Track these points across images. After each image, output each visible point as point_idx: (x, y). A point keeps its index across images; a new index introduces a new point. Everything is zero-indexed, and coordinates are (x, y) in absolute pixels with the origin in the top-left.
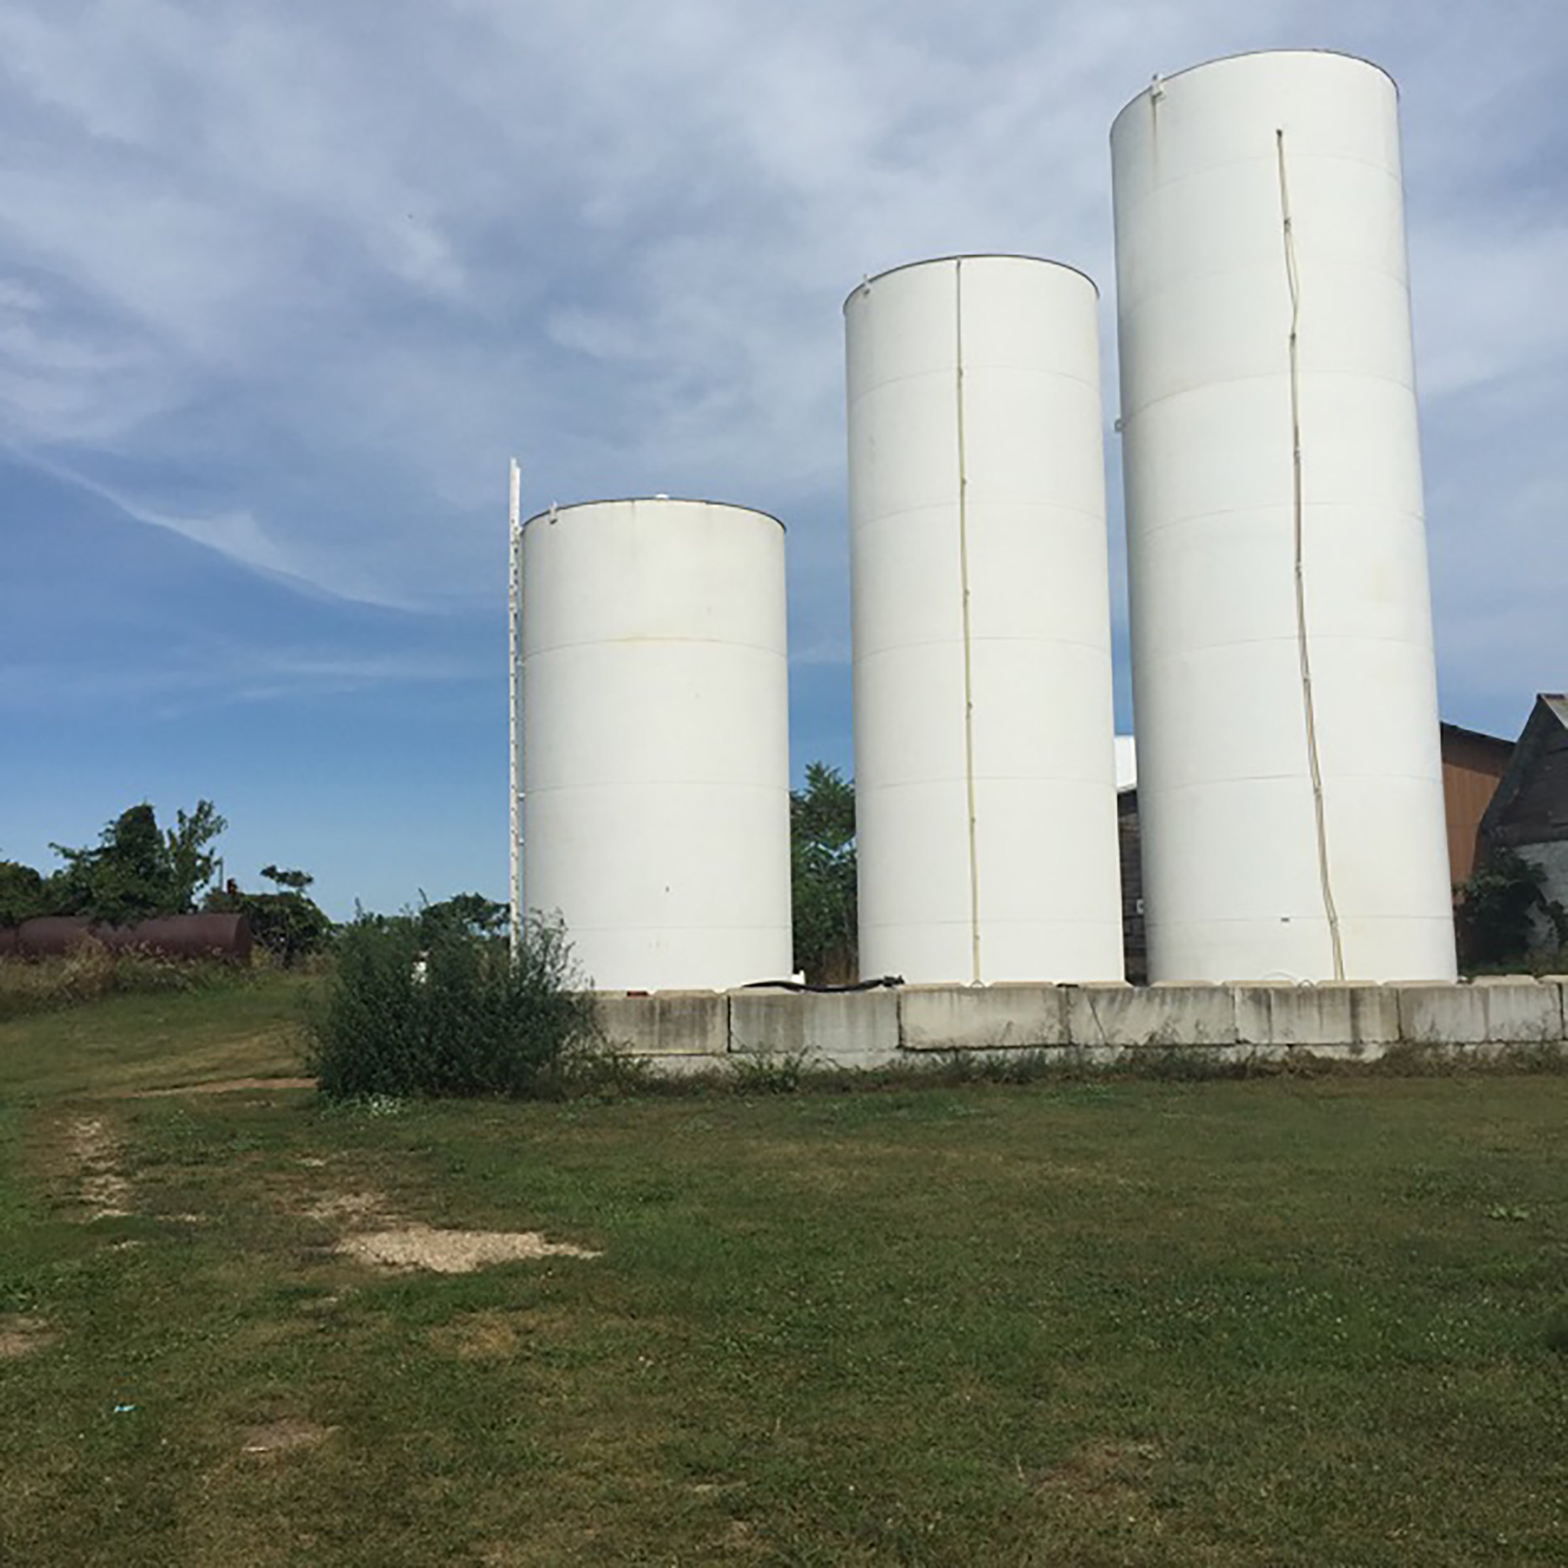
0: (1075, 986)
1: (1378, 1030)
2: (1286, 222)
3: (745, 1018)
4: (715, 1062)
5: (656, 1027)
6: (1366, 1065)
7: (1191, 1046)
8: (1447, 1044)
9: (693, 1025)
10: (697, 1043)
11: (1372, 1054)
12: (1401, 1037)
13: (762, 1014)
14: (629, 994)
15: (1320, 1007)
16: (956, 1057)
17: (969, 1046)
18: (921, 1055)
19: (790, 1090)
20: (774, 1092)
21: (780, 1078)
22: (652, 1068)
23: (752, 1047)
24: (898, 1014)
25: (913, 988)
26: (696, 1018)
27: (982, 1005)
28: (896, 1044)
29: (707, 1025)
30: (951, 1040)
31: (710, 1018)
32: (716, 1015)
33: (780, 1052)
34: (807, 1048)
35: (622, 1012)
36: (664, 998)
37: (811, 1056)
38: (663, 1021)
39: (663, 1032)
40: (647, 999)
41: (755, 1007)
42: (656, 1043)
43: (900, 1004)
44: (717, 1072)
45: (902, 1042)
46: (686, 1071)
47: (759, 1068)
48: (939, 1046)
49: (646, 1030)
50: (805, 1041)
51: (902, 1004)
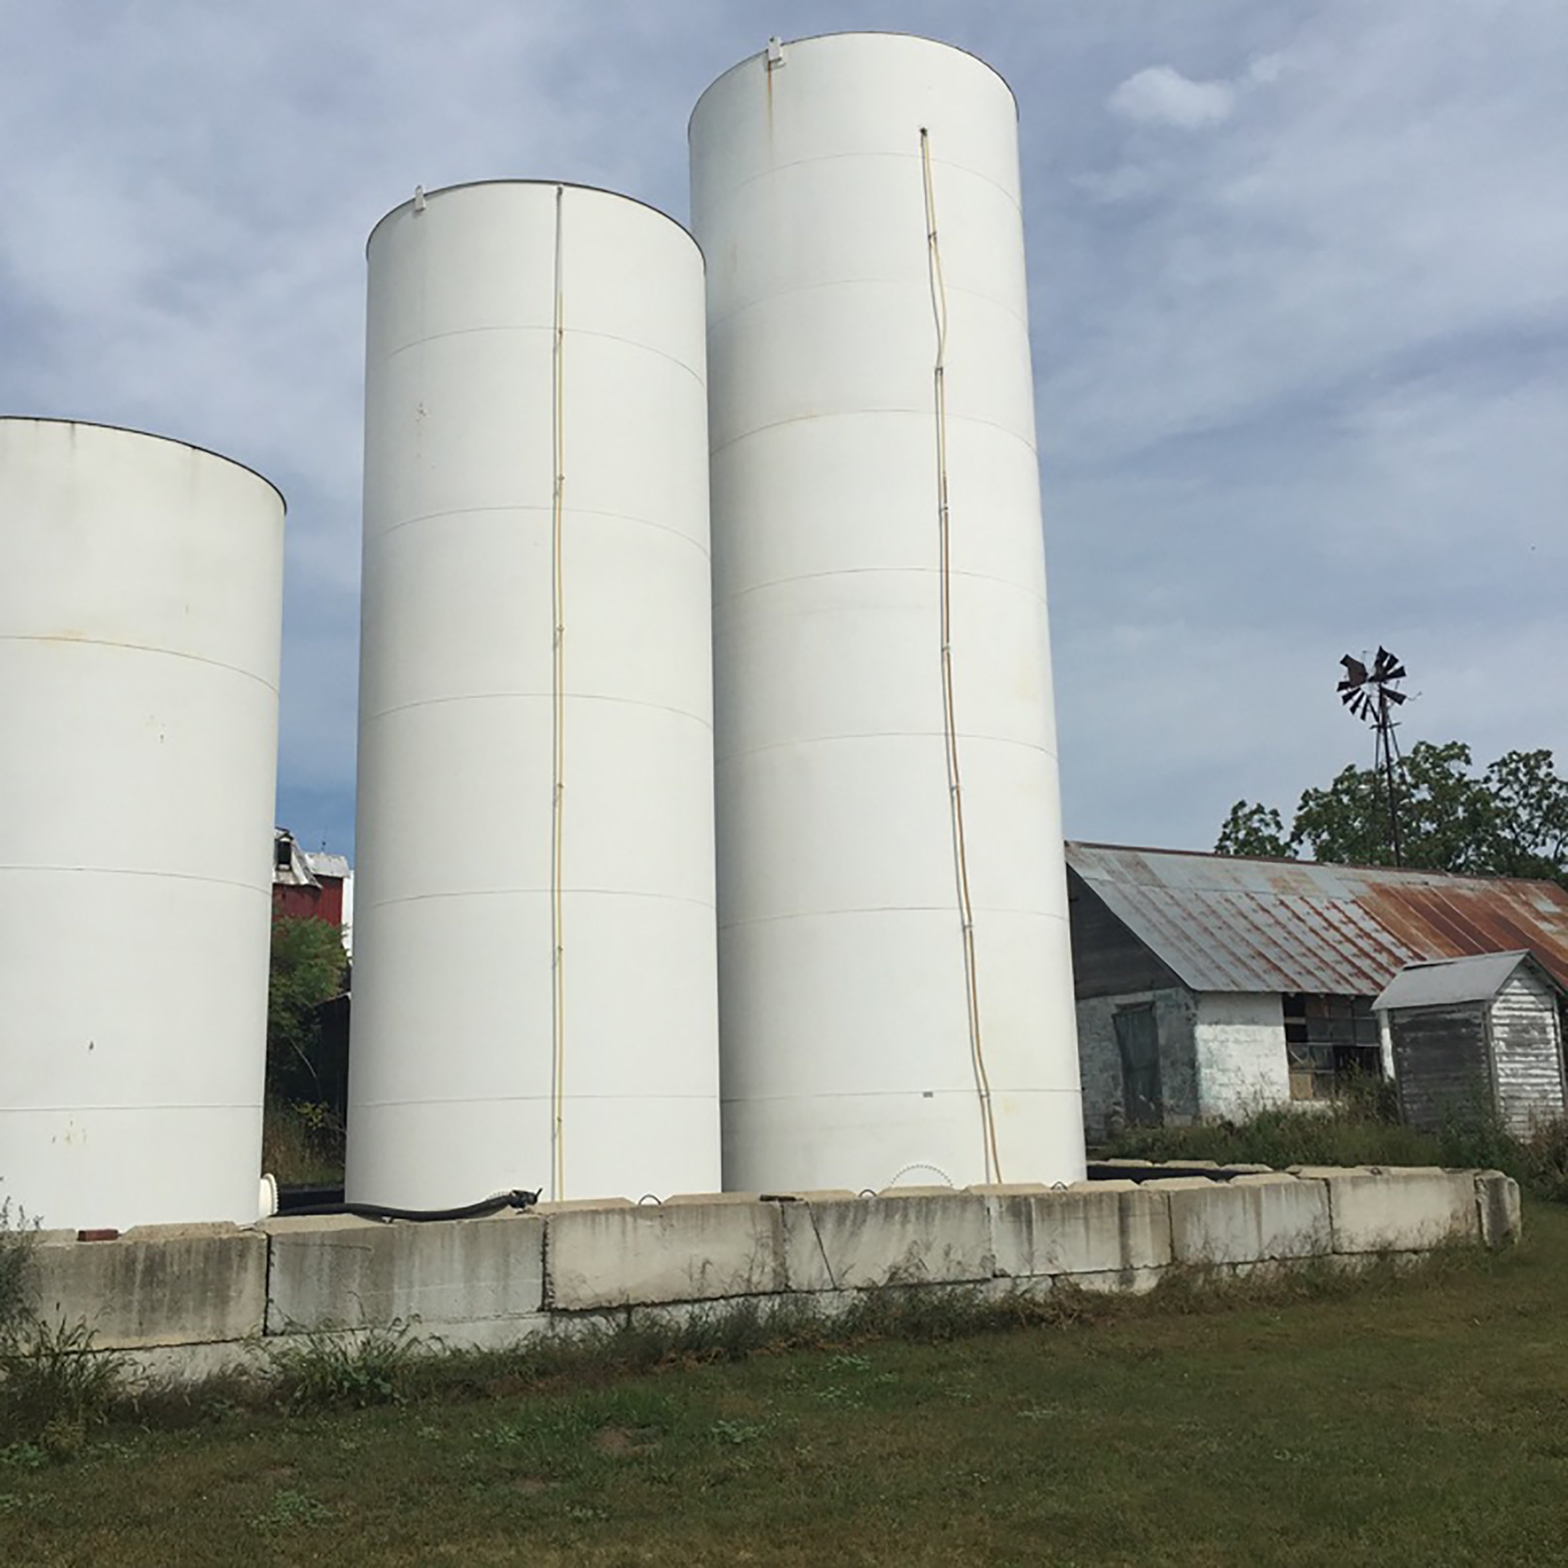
0: (793, 1199)
1: (1149, 1252)
2: (932, 236)
3: (297, 1274)
4: (237, 1354)
5: (137, 1295)
6: (1141, 1299)
7: (943, 1284)
8: (1221, 1264)
9: (204, 1287)
10: (209, 1323)
11: (1145, 1283)
12: (1174, 1258)
13: (325, 1266)
14: (83, 1236)
15: (1086, 1219)
16: (629, 1321)
17: (649, 1301)
18: (577, 1320)
19: (383, 1400)
20: (359, 1407)
21: (363, 1378)
22: (125, 1373)
23: (307, 1322)
24: (544, 1253)
25: (566, 1209)
26: (211, 1276)
27: (667, 1233)
28: (539, 1304)
29: (229, 1287)
30: (622, 1293)
31: (234, 1276)
32: (246, 1269)
33: (352, 1330)
34: (398, 1319)
35: (71, 1271)
36: (152, 1242)
37: (402, 1333)
38: (151, 1283)
39: (148, 1305)
40: (120, 1245)
41: (314, 1252)
42: (134, 1326)
43: (545, 1236)
44: (244, 1372)
45: (547, 1301)
46: (187, 1375)
47: (317, 1362)
48: (605, 1304)
49: (118, 1303)
50: (395, 1308)
51: (549, 1236)
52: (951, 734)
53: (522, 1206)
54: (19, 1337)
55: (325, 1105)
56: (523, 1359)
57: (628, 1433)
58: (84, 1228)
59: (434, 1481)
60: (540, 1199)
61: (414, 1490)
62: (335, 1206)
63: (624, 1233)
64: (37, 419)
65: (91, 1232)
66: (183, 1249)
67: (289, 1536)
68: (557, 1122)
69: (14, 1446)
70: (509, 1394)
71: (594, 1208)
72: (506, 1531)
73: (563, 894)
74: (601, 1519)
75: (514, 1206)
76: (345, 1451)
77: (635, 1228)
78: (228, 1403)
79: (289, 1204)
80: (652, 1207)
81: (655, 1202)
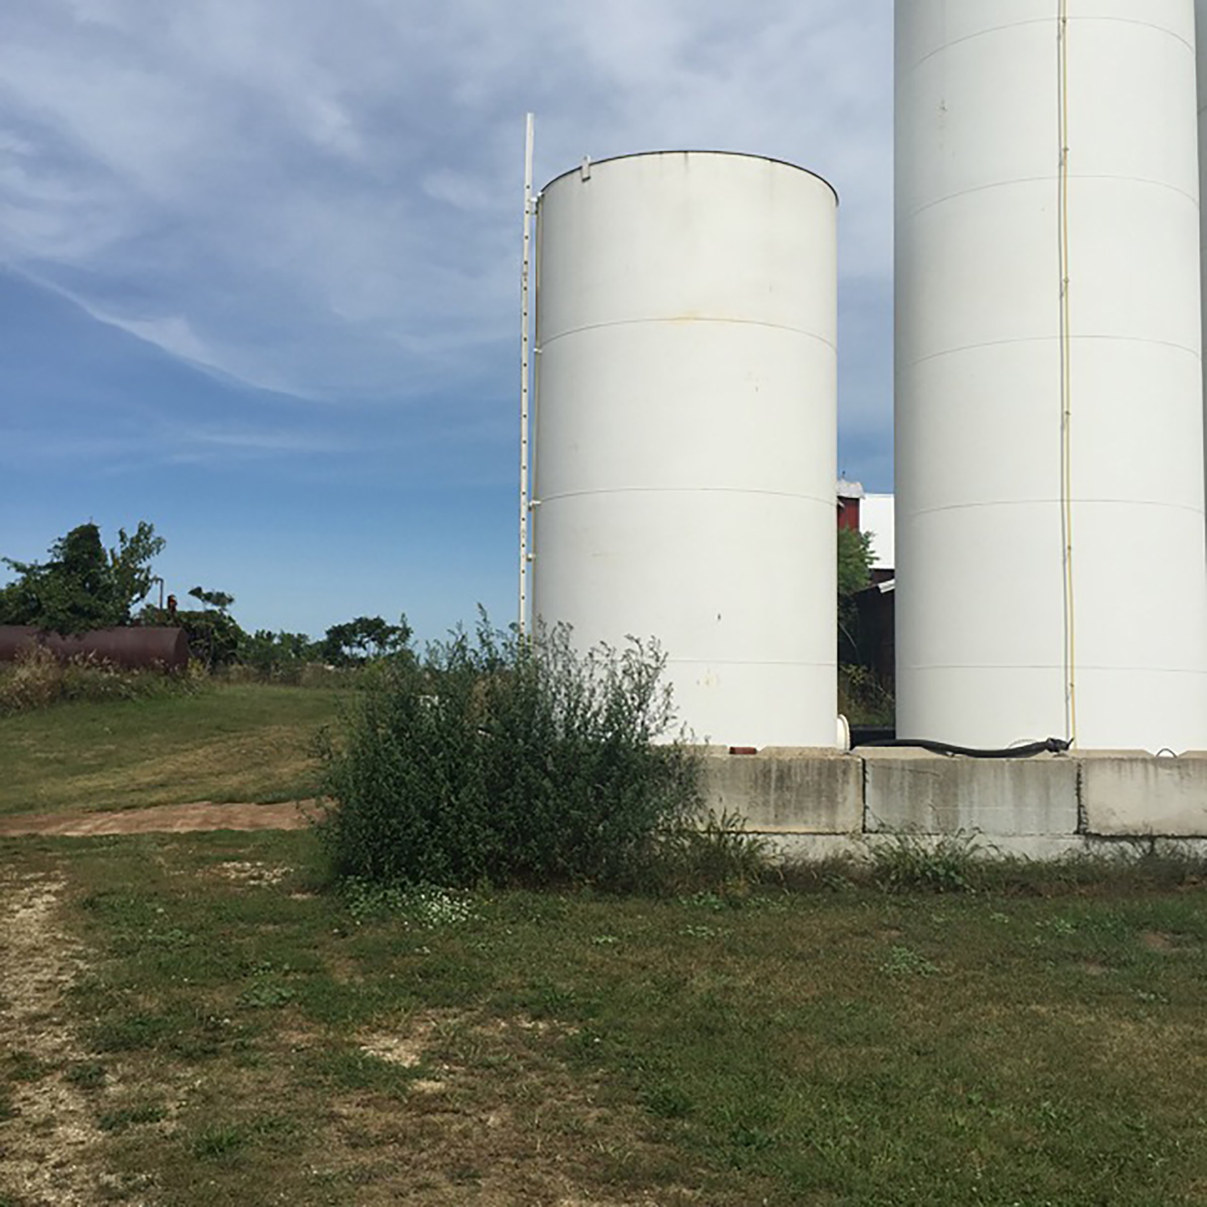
3: (885, 788)
4: (845, 845)
5: (773, 796)
9: (819, 792)
10: (824, 819)
13: (906, 784)
14: (733, 751)
16: (1152, 848)
17: (1169, 834)
18: (1108, 844)
19: (957, 888)
20: (939, 892)
21: (941, 871)
22: (767, 851)
23: (894, 825)
24: (1078, 789)
25: (1097, 756)
26: (823, 786)
27: (1185, 782)
28: (1075, 828)
29: (836, 795)
30: (1146, 826)
31: (840, 787)
32: (848, 782)
33: (929, 834)
34: (962, 830)
35: (727, 775)
36: (780, 758)
37: (968, 841)
38: (781, 788)
39: (780, 803)
40: (758, 759)
41: (897, 774)
42: (772, 817)
43: (1079, 775)
44: (850, 857)
45: (1082, 826)
46: (811, 855)
47: (903, 854)
48: (1132, 833)
49: (760, 800)
50: (960, 822)
51: (1083, 775)
53: (1057, 750)
54: (696, 818)
55: (864, 667)
56: (1065, 870)
57: (1167, 936)
58: (735, 745)
59: (1013, 954)
60: (1071, 747)
61: (998, 960)
62: (892, 741)
63: (1146, 777)
64: (661, 153)
65: (739, 749)
66: (803, 765)
67: (908, 981)
68: (1070, 687)
69: (701, 893)
70: (1057, 895)
71: (1119, 756)
72: (1083, 1001)
73: (1071, 503)
74: (1163, 1003)
75: (1051, 750)
76: (937, 923)
77: (1156, 775)
78: (843, 878)
80: (1167, 759)
81: (1171, 755)
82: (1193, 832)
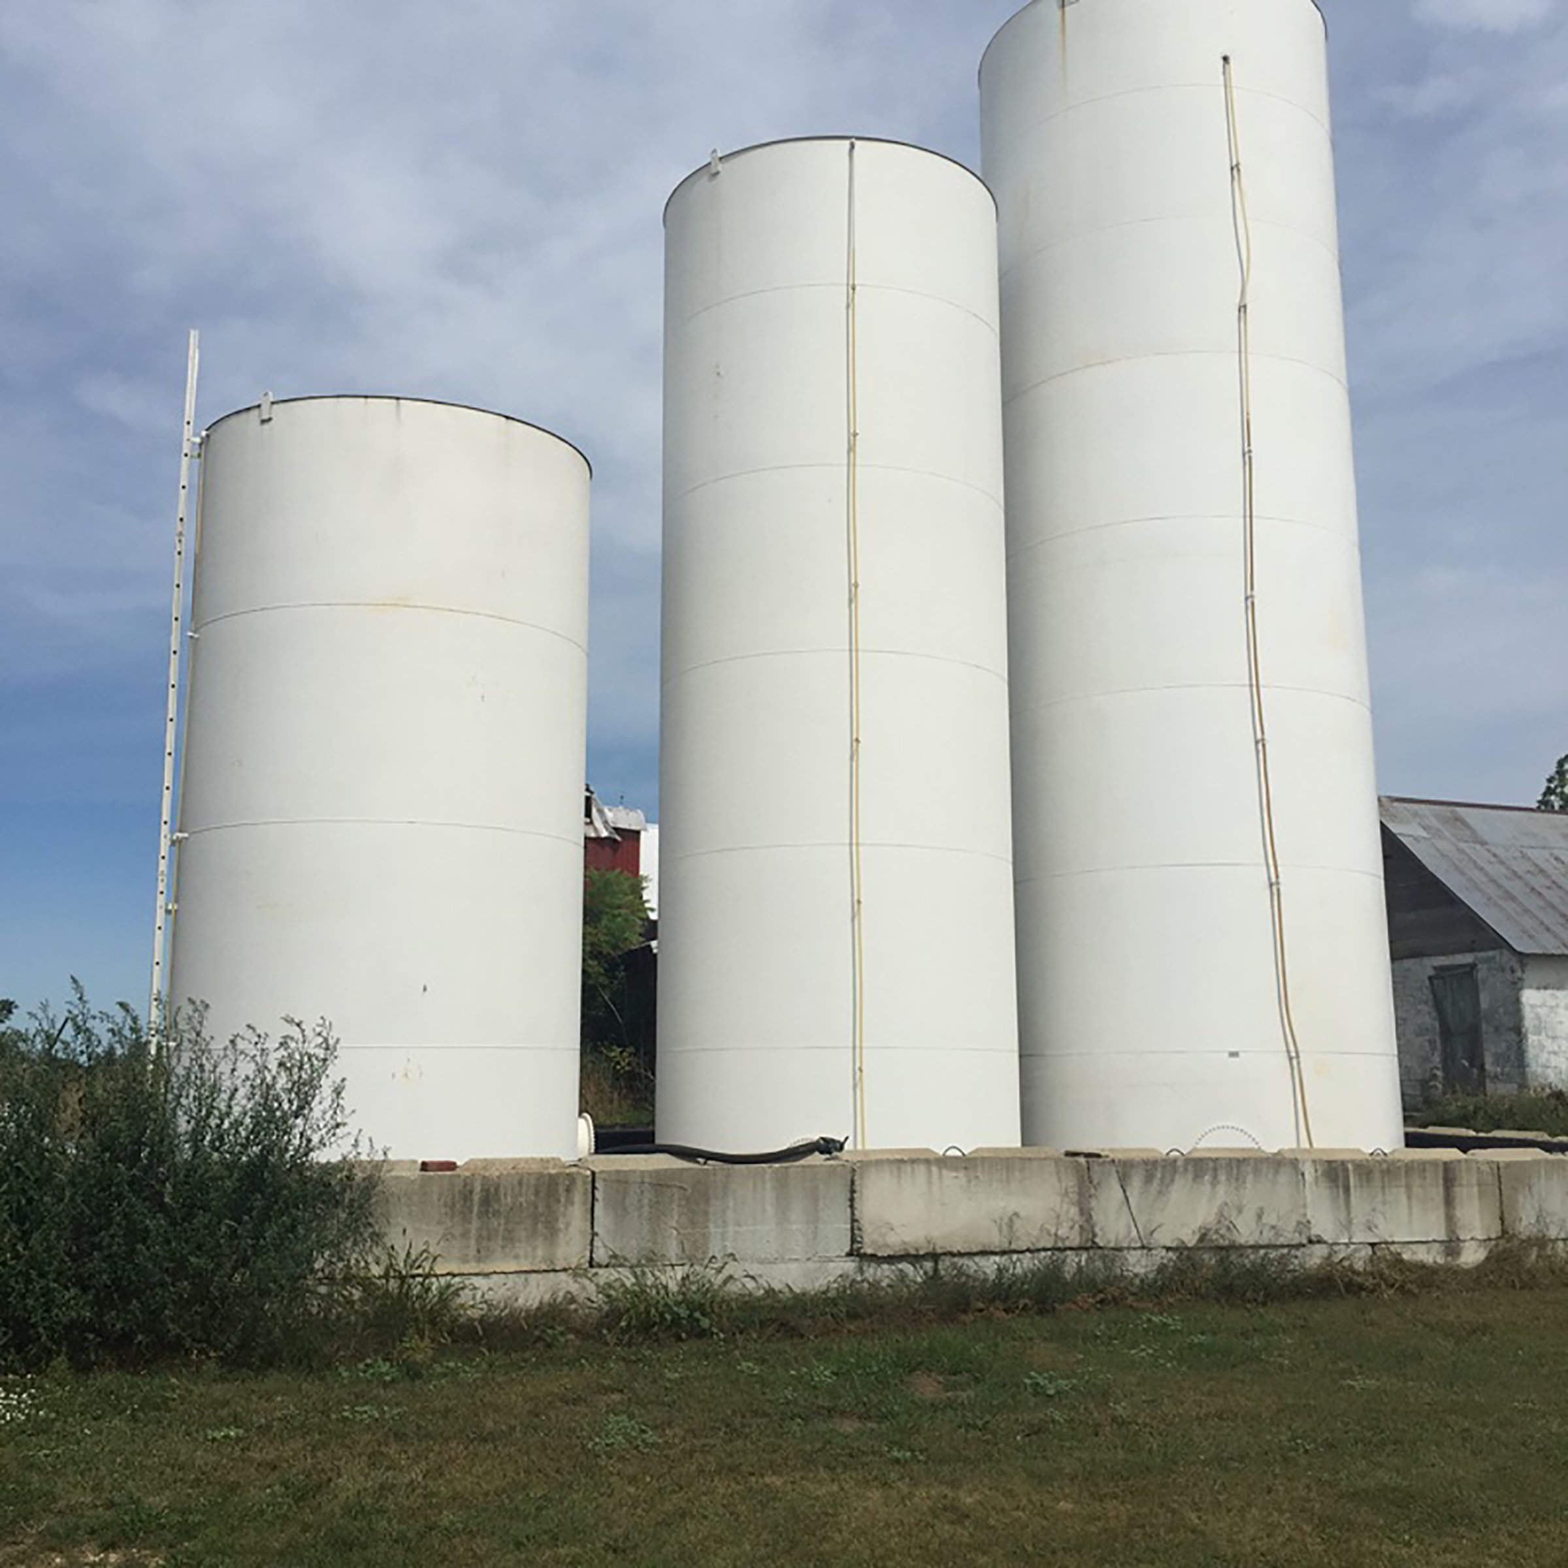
0: (1099, 1156)
1: (1477, 1224)
2: (1235, 168)
3: (619, 1209)
4: (566, 1284)
6: (1467, 1272)
7: (1256, 1247)
8: (1557, 1239)
9: (535, 1218)
10: (540, 1253)
11: (1472, 1256)
12: (1504, 1232)
13: (646, 1201)
14: (425, 1166)
15: (1408, 1187)
16: (936, 1270)
17: (955, 1251)
18: (885, 1266)
19: (703, 1334)
20: (680, 1339)
21: (683, 1312)
22: (465, 1297)
23: (628, 1257)
24: (852, 1200)
25: (873, 1157)
26: (540, 1209)
27: (973, 1183)
28: (847, 1249)
29: (557, 1220)
30: (929, 1242)
31: (562, 1209)
32: (572, 1204)
33: (672, 1266)
34: (714, 1257)
35: (415, 1198)
36: (487, 1174)
37: (719, 1271)
38: (487, 1212)
39: (485, 1234)
40: (459, 1176)
41: (634, 1190)
42: (472, 1252)
43: (853, 1182)
44: (573, 1300)
45: (856, 1246)
46: (521, 1301)
47: (640, 1293)
48: (913, 1252)
49: (457, 1231)
50: (711, 1245)
51: (857, 1183)
52: (1255, 685)
53: (830, 1153)
54: (370, 1259)
55: (631, 1049)
56: (834, 1302)
57: (941, 1379)
58: (427, 1159)
59: (755, 1413)
60: (847, 1147)
61: (737, 1421)
62: (647, 1146)
63: (930, 1182)
64: (366, 397)
65: (433, 1163)
66: (515, 1182)
67: (622, 1459)
68: (858, 1072)
69: (369, 1361)
70: (822, 1335)
71: (898, 1157)
72: (827, 1467)
73: (861, 848)
74: (919, 1461)
75: (822, 1153)
76: (669, 1380)
77: (941, 1177)
78: (560, 1329)
79: (605, 1142)
80: (956, 1158)
81: (959, 1154)
82: (979, 1248)
